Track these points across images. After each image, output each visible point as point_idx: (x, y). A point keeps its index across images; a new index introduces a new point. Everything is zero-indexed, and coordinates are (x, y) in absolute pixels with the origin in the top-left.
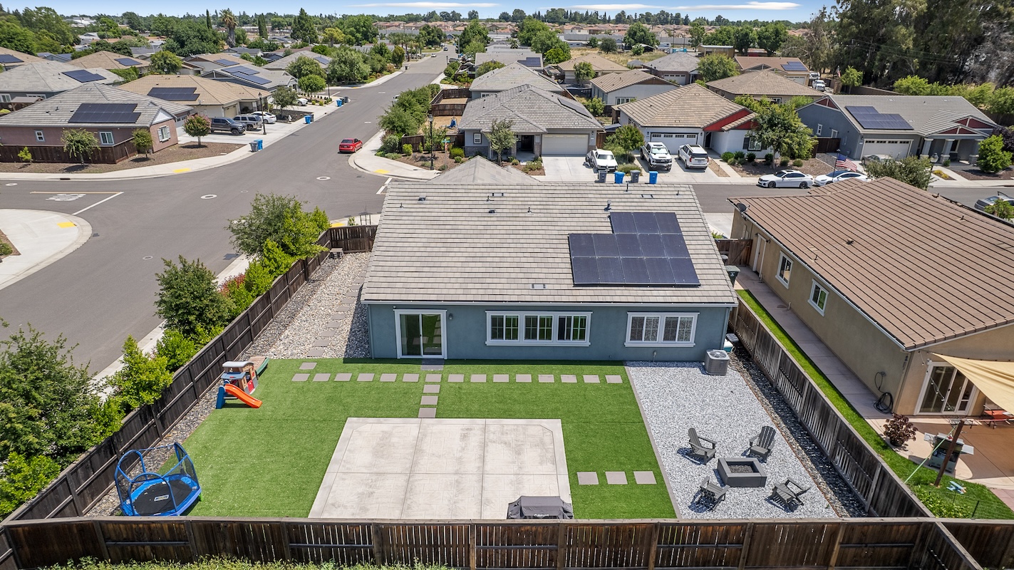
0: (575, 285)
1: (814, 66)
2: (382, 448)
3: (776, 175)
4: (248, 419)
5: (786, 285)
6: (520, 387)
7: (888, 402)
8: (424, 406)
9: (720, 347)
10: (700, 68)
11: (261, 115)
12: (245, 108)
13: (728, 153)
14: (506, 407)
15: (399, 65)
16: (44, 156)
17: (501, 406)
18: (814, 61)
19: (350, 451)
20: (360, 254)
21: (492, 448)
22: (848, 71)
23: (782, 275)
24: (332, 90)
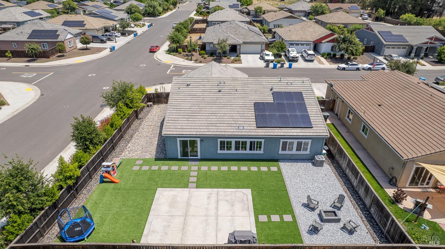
0: (257, 127)
1: (363, 7)
2: (173, 203)
3: (345, 64)
4: (114, 189)
5: (350, 122)
6: (233, 173)
7: (394, 181)
8: (191, 182)
9: (321, 154)
10: (311, 9)
11: (114, 33)
12: (107, 30)
13: (324, 53)
14: (226, 183)
15: (175, 7)
16: (17, 54)
17: (224, 182)
18: (363, 5)
19: (159, 204)
20: (160, 105)
21: (221, 203)
22: (379, 10)
23: (348, 117)
24: (146, 19)
